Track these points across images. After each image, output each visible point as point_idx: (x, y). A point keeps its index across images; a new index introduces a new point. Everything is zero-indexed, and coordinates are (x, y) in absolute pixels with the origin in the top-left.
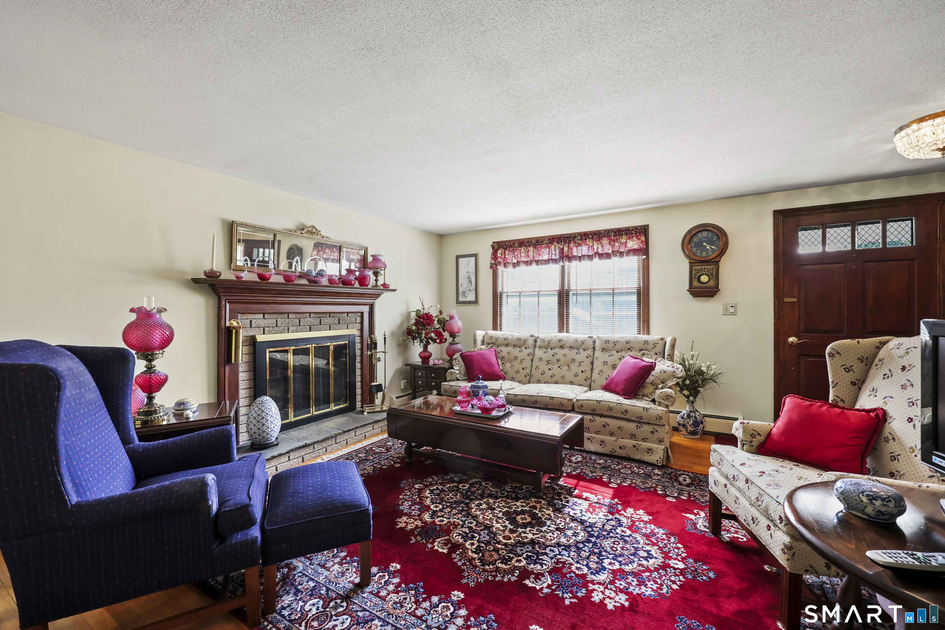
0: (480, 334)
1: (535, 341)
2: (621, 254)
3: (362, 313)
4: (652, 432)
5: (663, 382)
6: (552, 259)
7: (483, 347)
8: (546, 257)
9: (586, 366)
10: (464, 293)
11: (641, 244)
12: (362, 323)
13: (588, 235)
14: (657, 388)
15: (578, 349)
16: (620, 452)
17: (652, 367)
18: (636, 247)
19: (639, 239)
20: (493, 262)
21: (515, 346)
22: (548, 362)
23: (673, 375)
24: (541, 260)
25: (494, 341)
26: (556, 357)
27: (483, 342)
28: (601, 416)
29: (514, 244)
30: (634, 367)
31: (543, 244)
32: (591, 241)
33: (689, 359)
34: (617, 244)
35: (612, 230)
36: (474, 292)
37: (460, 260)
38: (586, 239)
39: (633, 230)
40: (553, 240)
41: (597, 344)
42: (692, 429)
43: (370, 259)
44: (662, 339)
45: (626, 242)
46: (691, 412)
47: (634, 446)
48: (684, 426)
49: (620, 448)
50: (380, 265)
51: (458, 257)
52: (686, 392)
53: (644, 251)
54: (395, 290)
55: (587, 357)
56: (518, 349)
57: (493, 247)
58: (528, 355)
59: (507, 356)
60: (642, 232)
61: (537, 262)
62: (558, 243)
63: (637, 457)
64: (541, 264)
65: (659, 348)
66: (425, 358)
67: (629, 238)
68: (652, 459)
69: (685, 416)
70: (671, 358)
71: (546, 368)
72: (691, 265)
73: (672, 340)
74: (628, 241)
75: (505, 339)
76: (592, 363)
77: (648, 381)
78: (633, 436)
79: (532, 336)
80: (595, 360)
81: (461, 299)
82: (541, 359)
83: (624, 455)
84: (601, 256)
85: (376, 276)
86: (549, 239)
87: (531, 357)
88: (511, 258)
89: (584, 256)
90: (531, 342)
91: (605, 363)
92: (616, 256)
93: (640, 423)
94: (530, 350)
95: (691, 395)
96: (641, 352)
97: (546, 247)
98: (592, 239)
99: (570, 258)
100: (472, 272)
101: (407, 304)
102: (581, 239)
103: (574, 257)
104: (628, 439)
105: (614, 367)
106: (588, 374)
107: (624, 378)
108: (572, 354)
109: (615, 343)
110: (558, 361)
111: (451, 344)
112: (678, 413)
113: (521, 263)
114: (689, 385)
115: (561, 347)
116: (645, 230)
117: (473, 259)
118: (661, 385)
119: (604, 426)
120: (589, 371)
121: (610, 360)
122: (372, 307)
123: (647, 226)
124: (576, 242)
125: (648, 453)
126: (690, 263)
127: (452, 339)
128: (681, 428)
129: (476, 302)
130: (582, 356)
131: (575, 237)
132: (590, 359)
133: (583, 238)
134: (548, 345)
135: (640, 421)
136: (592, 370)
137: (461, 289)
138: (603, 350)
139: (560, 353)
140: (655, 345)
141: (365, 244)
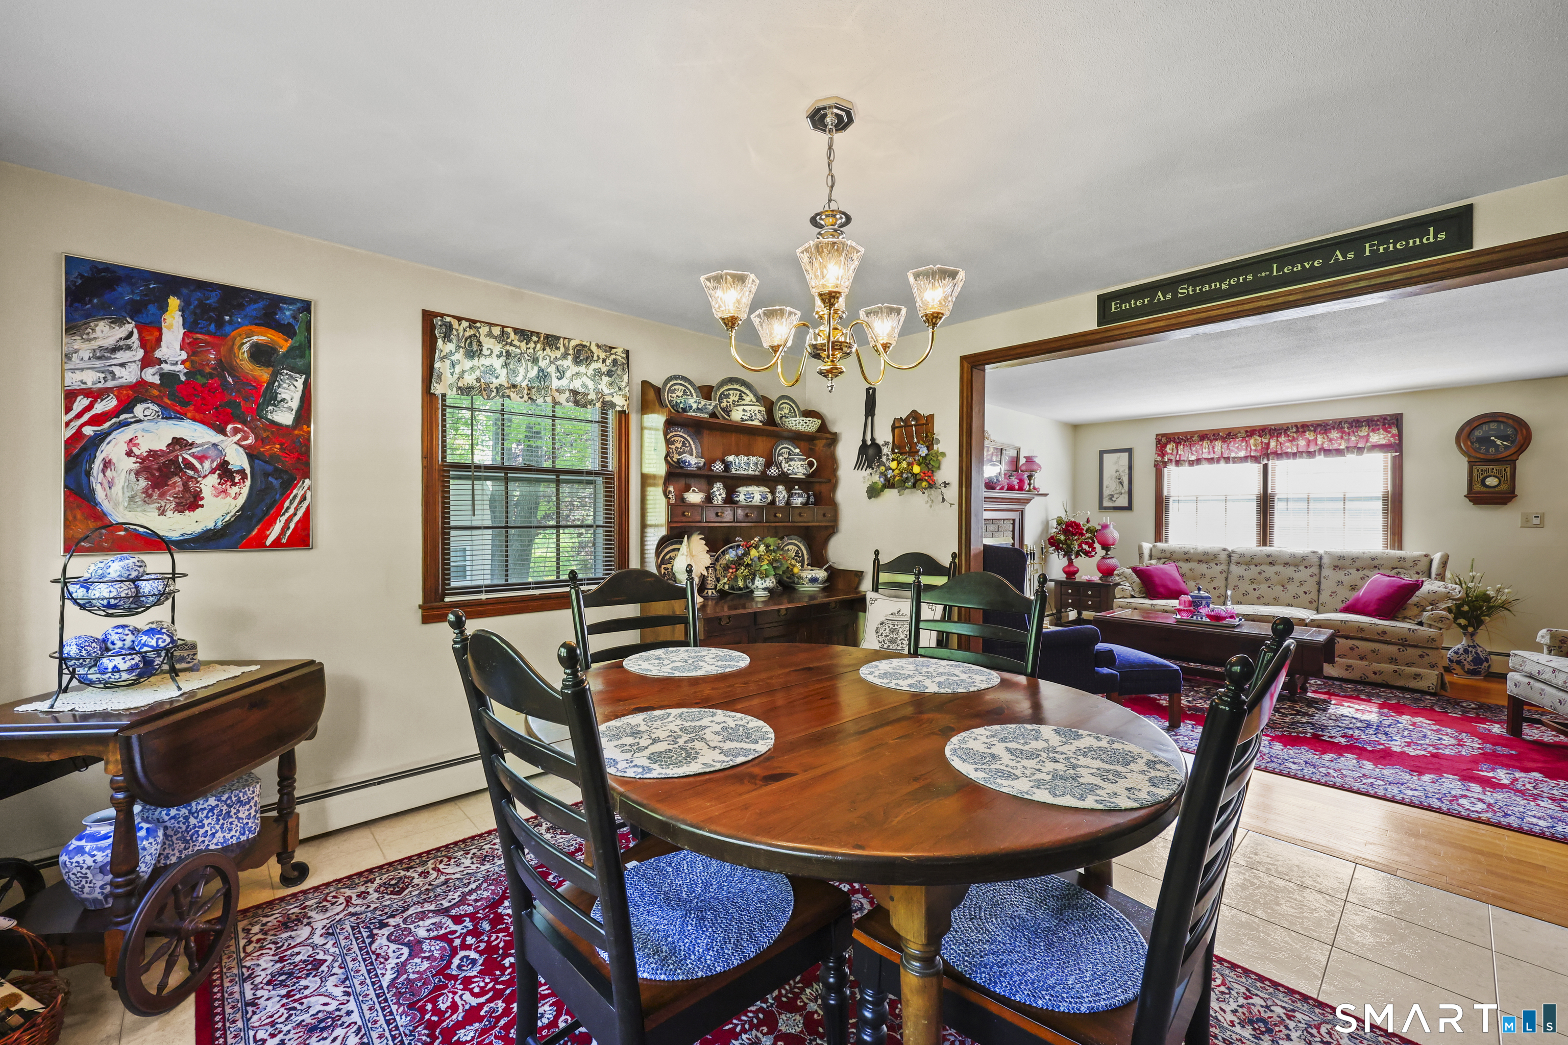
0: (1147, 546)
1: (1229, 556)
2: (1360, 450)
3: (1014, 520)
4: (1421, 656)
5: (1432, 604)
6: (1251, 456)
7: (1153, 562)
8: (1242, 454)
9: (1311, 586)
10: (1111, 497)
11: (1392, 439)
12: (1013, 531)
13: (1308, 426)
14: (1424, 610)
15: (1296, 565)
16: (1373, 678)
17: (1417, 586)
18: (1383, 442)
19: (1389, 432)
20: (1159, 459)
21: (1200, 561)
22: (1252, 581)
23: (1448, 596)
24: (1234, 458)
25: (1168, 555)
26: (1264, 575)
27: (1151, 557)
28: (1347, 637)
29: (1192, 437)
30: (1390, 585)
31: (1237, 437)
32: (1312, 433)
33: (1468, 581)
34: (1353, 438)
35: (1346, 421)
36: (1126, 496)
37: (1105, 456)
38: (1305, 432)
39: (1378, 420)
40: (1251, 432)
41: (1325, 560)
42: (1472, 668)
43: (1022, 461)
44: (1426, 556)
45: (1368, 435)
46: (1469, 646)
47: (1395, 671)
48: (1459, 662)
49: (1375, 673)
50: (1035, 467)
51: (1102, 453)
52: (1463, 622)
53: (1397, 447)
54: (1046, 495)
55: (1311, 576)
56: (1205, 566)
57: (1158, 441)
58: (1221, 573)
59: (1189, 573)
60: (1393, 423)
61: (1227, 460)
62: (1260, 436)
63: (1400, 683)
64: (1234, 462)
65: (1423, 566)
66: (1071, 572)
67: (1373, 431)
68: (1422, 685)
69: (1461, 651)
70: (1441, 577)
71: (1250, 588)
72: (1471, 464)
73: (1442, 557)
74: (1371, 434)
75: (1185, 553)
76: (1319, 583)
77: (1410, 602)
78: (1393, 660)
79: (1225, 550)
80: (1322, 579)
81: (1106, 503)
82: (1241, 577)
83: (1380, 681)
84: (1327, 452)
85: (1030, 480)
86: (1247, 432)
87: (1224, 575)
88: (1184, 452)
89: (1302, 453)
90: (1223, 556)
91: (1340, 583)
92: (1353, 453)
93: (1403, 646)
94: (1223, 567)
95: (1470, 624)
96: (1395, 571)
97: (1242, 441)
98: (1315, 431)
99: (1278, 455)
100: (1124, 471)
101: (1046, 510)
102: (1297, 432)
103: (1287, 453)
104: (1386, 663)
105: (1353, 588)
106: (1314, 595)
107: (1377, 597)
108: (1289, 571)
109: (1354, 559)
110: (1267, 580)
111: (1103, 558)
112: (1449, 649)
113: (1204, 461)
114: (1467, 612)
115: (1271, 563)
116: (1397, 420)
117: (1126, 455)
118: (1430, 607)
119: (1352, 649)
120: (1315, 592)
121: (1347, 580)
122: (1022, 513)
123: (1401, 415)
124: (1288, 436)
125: (1415, 678)
126: (1469, 462)
127: (1104, 552)
128: (1454, 666)
129: (1129, 508)
130: (1304, 574)
131: (1288, 429)
132: (1316, 579)
133: (1301, 430)
134: (1249, 561)
135: (1403, 643)
136: (1319, 591)
137: (1106, 492)
138: (1336, 567)
139: (1270, 571)
140: (1415, 562)
141: (1018, 445)
